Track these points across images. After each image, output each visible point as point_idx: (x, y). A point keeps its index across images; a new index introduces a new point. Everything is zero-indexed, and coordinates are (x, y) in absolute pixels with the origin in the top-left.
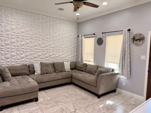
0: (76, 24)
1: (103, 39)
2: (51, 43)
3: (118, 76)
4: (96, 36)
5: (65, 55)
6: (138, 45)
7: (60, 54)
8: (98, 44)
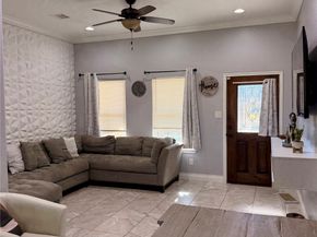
0: (72, 46)
1: (146, 84)
2: (24, 92)
3: (183, 149)
4: (129, 78)
5: (54, 122)
6: (209, 95)
7: (43, 118)
8: (135, 94)
